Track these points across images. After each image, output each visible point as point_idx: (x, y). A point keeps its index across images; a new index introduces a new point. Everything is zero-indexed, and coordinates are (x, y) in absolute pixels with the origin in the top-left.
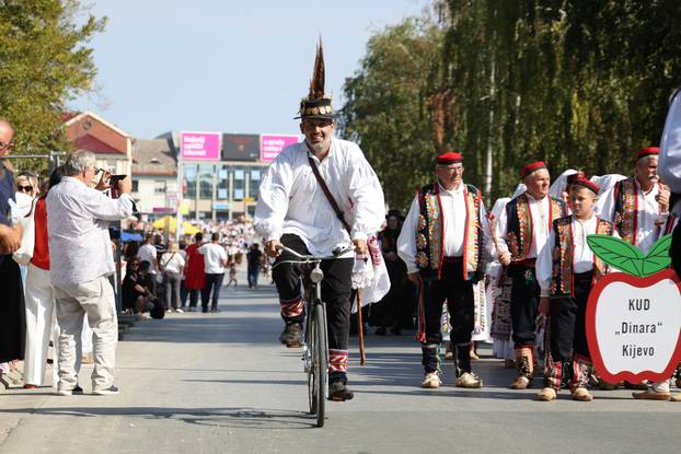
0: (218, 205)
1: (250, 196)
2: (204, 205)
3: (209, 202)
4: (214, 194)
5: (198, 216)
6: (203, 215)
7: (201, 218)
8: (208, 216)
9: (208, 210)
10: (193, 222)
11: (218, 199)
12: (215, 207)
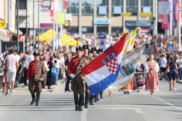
0: (98, 21)
1: (127, 11)
2: (86, 21)
3: (91, 18)
4: (95, 11)
5: (80, 30)
6: (85, 30)
7: (84, 33)
8: (90, 30)
9: (90, 25)
10: (76, 36)
11: (99, 15)
12: (95, 22)
